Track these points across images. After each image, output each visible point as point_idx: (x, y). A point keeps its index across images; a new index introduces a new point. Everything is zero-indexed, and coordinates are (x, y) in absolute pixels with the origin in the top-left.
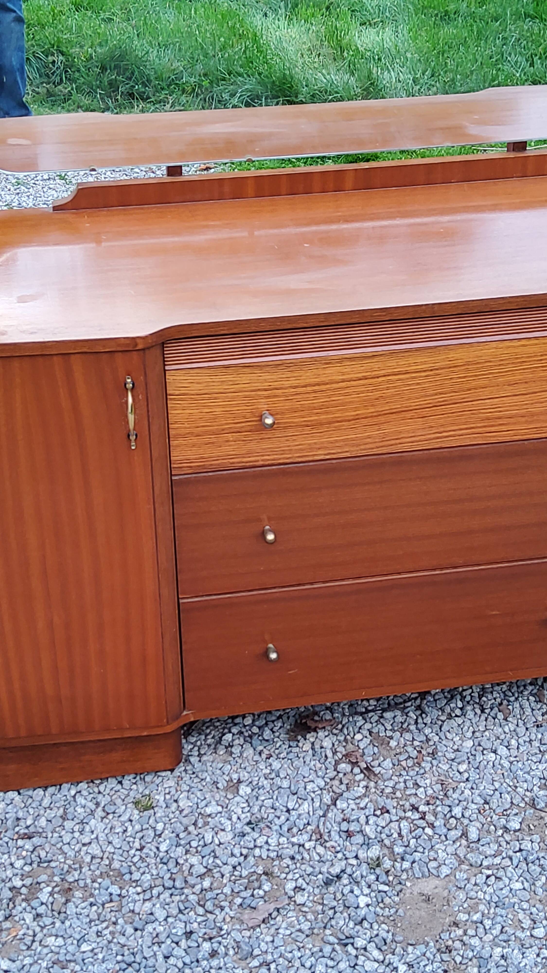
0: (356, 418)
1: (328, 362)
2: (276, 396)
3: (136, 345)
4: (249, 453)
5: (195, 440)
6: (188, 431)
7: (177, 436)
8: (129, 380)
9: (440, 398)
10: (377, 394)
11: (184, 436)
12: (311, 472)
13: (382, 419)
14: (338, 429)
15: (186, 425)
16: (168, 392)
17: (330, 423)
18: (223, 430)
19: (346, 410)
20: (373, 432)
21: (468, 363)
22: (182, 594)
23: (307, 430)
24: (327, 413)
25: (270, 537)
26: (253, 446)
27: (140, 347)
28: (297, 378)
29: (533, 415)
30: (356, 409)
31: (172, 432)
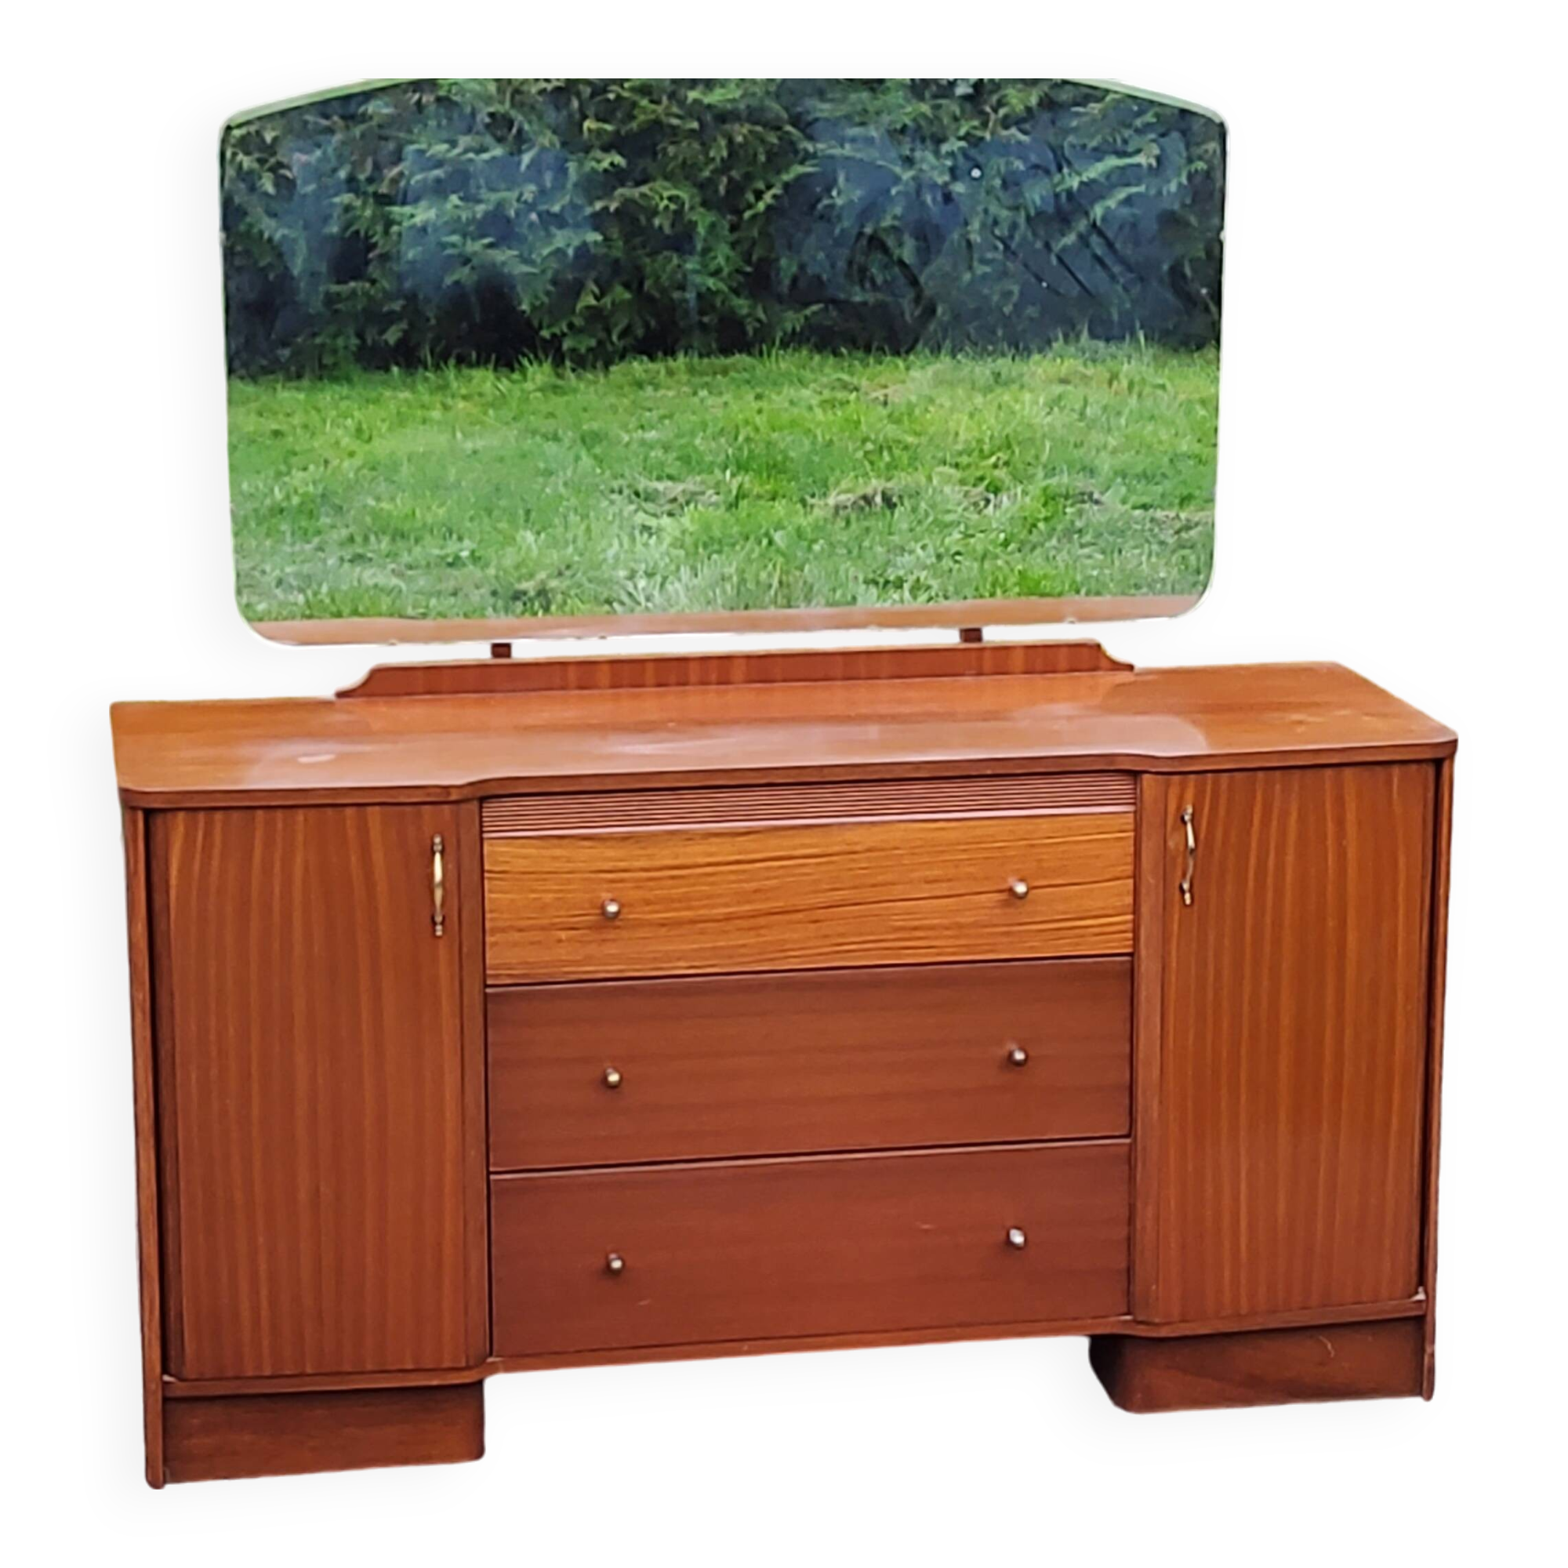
0: (728, 918)
1: (689, 837)
2: (622, 881)
3: (449, 794)
4: (588, 960)
5: (517, 936)
6: (508, 923)
7: (494, 931)
8: (437, 840)
9: (837, 896)
10: (754, 885)
11: (503, 930)
12: (666, 992)
13: (762, 921)
14: (702, 932)
15: (505, 916)
16: (487, 867)
17: (693, 922)
18: (553, 924)
19: (714, 906)
20: (751, 939)
21: (869, 850)
22: (495, 1165)
23: (663, 930)
24: (689, 908)
25: (614, 1078)
26: (592, 949)
27: (453, 797)
28: (650, 857)
29: (960, 926)
30: (727, 905)
31: (488, 925)
